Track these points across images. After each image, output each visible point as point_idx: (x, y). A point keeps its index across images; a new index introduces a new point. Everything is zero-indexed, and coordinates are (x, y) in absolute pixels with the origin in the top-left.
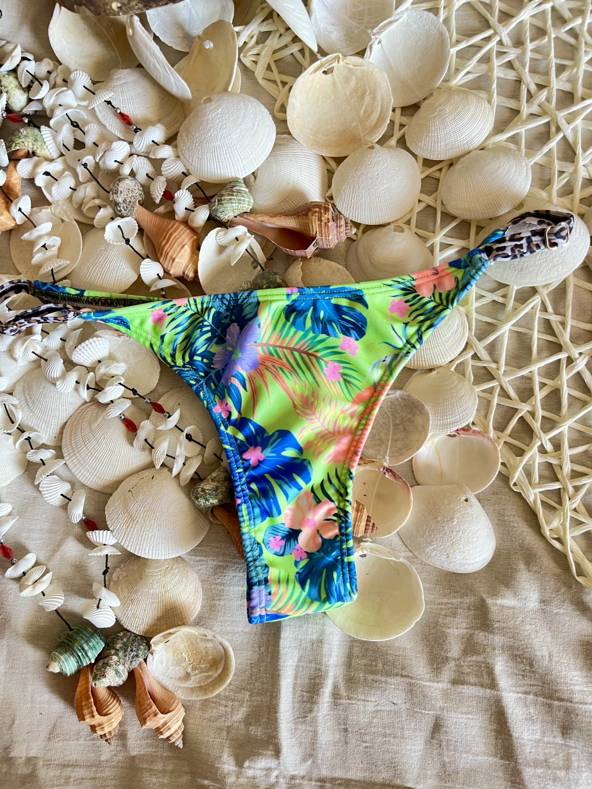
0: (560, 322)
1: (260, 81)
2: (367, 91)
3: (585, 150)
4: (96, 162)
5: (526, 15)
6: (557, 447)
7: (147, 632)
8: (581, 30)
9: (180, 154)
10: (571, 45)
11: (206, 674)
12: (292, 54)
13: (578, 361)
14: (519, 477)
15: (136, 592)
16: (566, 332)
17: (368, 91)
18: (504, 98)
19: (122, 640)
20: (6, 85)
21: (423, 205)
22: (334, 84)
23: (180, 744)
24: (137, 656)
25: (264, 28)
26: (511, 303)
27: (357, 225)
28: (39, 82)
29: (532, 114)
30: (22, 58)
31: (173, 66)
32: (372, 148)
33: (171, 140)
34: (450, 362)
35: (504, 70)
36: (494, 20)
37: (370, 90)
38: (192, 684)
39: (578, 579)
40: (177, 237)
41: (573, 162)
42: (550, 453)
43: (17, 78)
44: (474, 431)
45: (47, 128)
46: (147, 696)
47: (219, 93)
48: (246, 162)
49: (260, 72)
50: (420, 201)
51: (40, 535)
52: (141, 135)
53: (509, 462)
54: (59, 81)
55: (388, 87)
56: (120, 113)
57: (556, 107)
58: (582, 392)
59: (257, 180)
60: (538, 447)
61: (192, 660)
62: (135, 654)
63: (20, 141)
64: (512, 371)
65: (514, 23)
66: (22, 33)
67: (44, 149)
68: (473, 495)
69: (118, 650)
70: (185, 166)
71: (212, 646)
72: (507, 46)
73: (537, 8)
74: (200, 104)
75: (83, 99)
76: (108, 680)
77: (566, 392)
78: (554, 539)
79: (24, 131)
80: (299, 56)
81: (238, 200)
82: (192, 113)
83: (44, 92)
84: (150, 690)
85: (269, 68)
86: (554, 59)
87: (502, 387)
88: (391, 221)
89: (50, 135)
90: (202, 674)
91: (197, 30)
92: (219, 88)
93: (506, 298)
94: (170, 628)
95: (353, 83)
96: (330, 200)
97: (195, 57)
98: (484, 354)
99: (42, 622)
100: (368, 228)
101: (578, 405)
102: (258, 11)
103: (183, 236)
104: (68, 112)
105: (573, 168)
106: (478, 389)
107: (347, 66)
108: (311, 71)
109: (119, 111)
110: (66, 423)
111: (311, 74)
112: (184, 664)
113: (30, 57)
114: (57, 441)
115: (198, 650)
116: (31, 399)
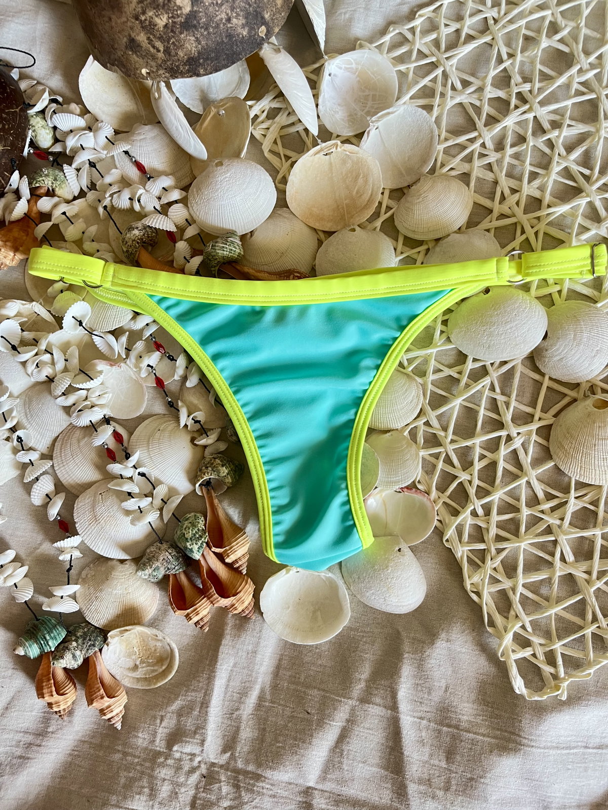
0: (505, 402)
1: (267, 154)
2: (360, 174)
5: (510, 121)
6: (487, 512)
7: (106, 626)
8: (557, 142)
10: (546, 154)
11: (152, 668)
12: (298, 131)
13: (516, 439)
15: (101, 590)
16: (508, 412)
17: (362, 175)
18: (479, 196)
19: (83, 629)
22: (331, 164)
23: (119, 726)
24: (94, 645)
25: (275, 105)
29: (502, 214)
32: (354, 230)
34: (404, 427)
35: (483, 171)
36: (480, 124)
37: (364, 174)
38: (137, 675)
42: (481, 517)
46: (97, 681)
47: (230, 158)
49: (267, 144)
52: (153, 182)
53: (444, 519)
55: (379, 174)
57: (524, 210)
58: (515, 467)
59: (252, 239)
60: (471, 510)
61: (141, 655)
62: (93, 643)
64: (457, 440)
65: (498, 128)
68: (406, 546)
69: (78, 637)
71: (161, 645)
72: (489, 149)
73: (520, 116)
74: (213, 166)
76: (65, 662)
77: (501, 465)
79: (46, 171)
80: (303, 134)
81: (230, 249)
84: (101, 677)
85: (275, 142)
86: (528, 166)
87: (447, 454)
89: (72, 173)
90: (148, 668)
93: (461, 374)
94: (127, 625)
95: (349, 165)
98: (435, 423)
102: (270, 89)
106: (426, 453)
107: (344, 152)
108: (311, 154)
109: (135, 160)
110: (58, 436)
111: (311, 156)
112: (134, 657)
114: (49, 451)
115: (148, 647)
116: (30, 412)
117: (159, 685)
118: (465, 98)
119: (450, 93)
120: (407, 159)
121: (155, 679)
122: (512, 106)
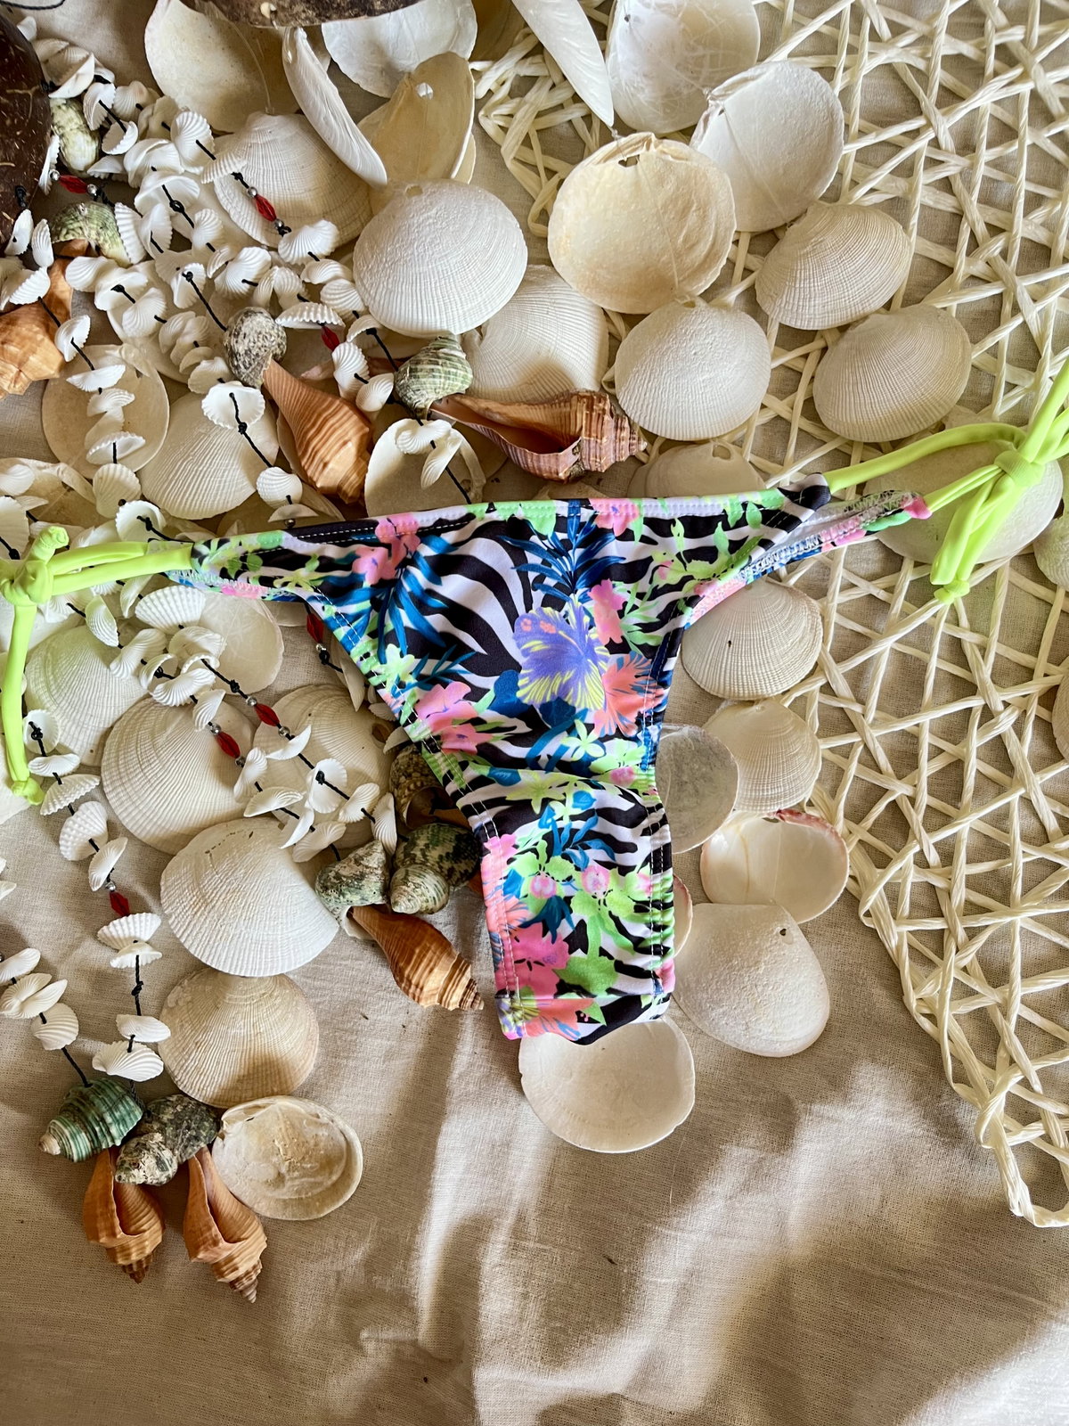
0: (978, 646)
1: (509, 164)
2: (693, 203)
3: (1056, 351)
4: (207, 278)
5: (985, 99)
6: (948, 856)
7: (218, 1099)
9: (356, 277)
10: (1058, 162)
11: (312, 1180)
12: (570, 121)
13: (1002, 716)
14: (875, 903)
15: (206, 1030)
16: (986, 665)
17: (695, 205)
18: (928, 243)
19: (175, 1108)
20: (62, 123)
21: (768, 416)
22: (637, 184)
23: (252, 1294)
24: (197, 1138)
25: (528, 70)
26: (899, 603)
27: (651, 437)
28: (121, 125)
29: (973, 277)
30: (95, 76)
31: (356, 122)
32: (692, 305)
33: (341, 252)
34: (784, 693)
35: (935, 193)
36: (929, 101)
37: (699, 202)
38: (285, 1194)
39: (955, 1086)
40: (337, 425)
41: (1034, 370)
42: (935, 867)
43: (81, 113)
44: (809, 817)
45: (127, 209)
46: (205, 1210)
47: (435, 180)
48: (469, 305)
49: (510, 147)
50: (763, 406)
51: (49, 918)
52: (291, 241)
53: (862, 874)
54: (155, 125)
55: (731, 202)
56: (257, 196)
57: (1017, 269)
58: (999, 769)
59: (484, 342)
60: (915, 855)
61: (290, 1155)
62: (194, 1133)
63: (76, 225)
64: (886, 720)
65: (963, 110)
66: (99, 32)
67: (117, 244)
68: (796, 924)
69: (165, 1124)
70: (363, 300)
71: (326, 1134)
72: (946, 151)
73: (1005, 89)
74: (401, 195)
75: (195, 164)
76: (142, 1173)
77: (973, 766)
78: (924, 1015)
79: (84, 209)
80: (581, 127)
81: (445, 373)
82: (385, 211)
83: (128, 142)
84: (212, 1201)
85: (527, 142)
86: (1024, 181)
87: (865, 746)
88: (711, 436)
89: (129, 221)
90: (305, 1179)
91: (410, 60)
92: (436, 170)
93: (892, 593)
94: (258, 1098)
95: (670, 187)
96: (609, 387)
97: (400, 109)
98: (842, 687)
99: (39, 1069)
100: (670, 444)
101: (992, 790)
102: (517, 38)
103: (346, 425)
104: (166, 182)
105: (1033, 381)
106: (824, 745)
107: (663, 157)
108: (598, 159)
109: (254, 194)
110: (112, 727)
111: (599, 163)
112: (275, 1159)
113: (109, 76)
114: (95, 759)
115: (302, 1139)
116: (56, 681)
117: (327, 1212)
118: (898, 54)
119: (867, 45)
120: (781, 171)
121: (318, 1200)
122: (989, 70)
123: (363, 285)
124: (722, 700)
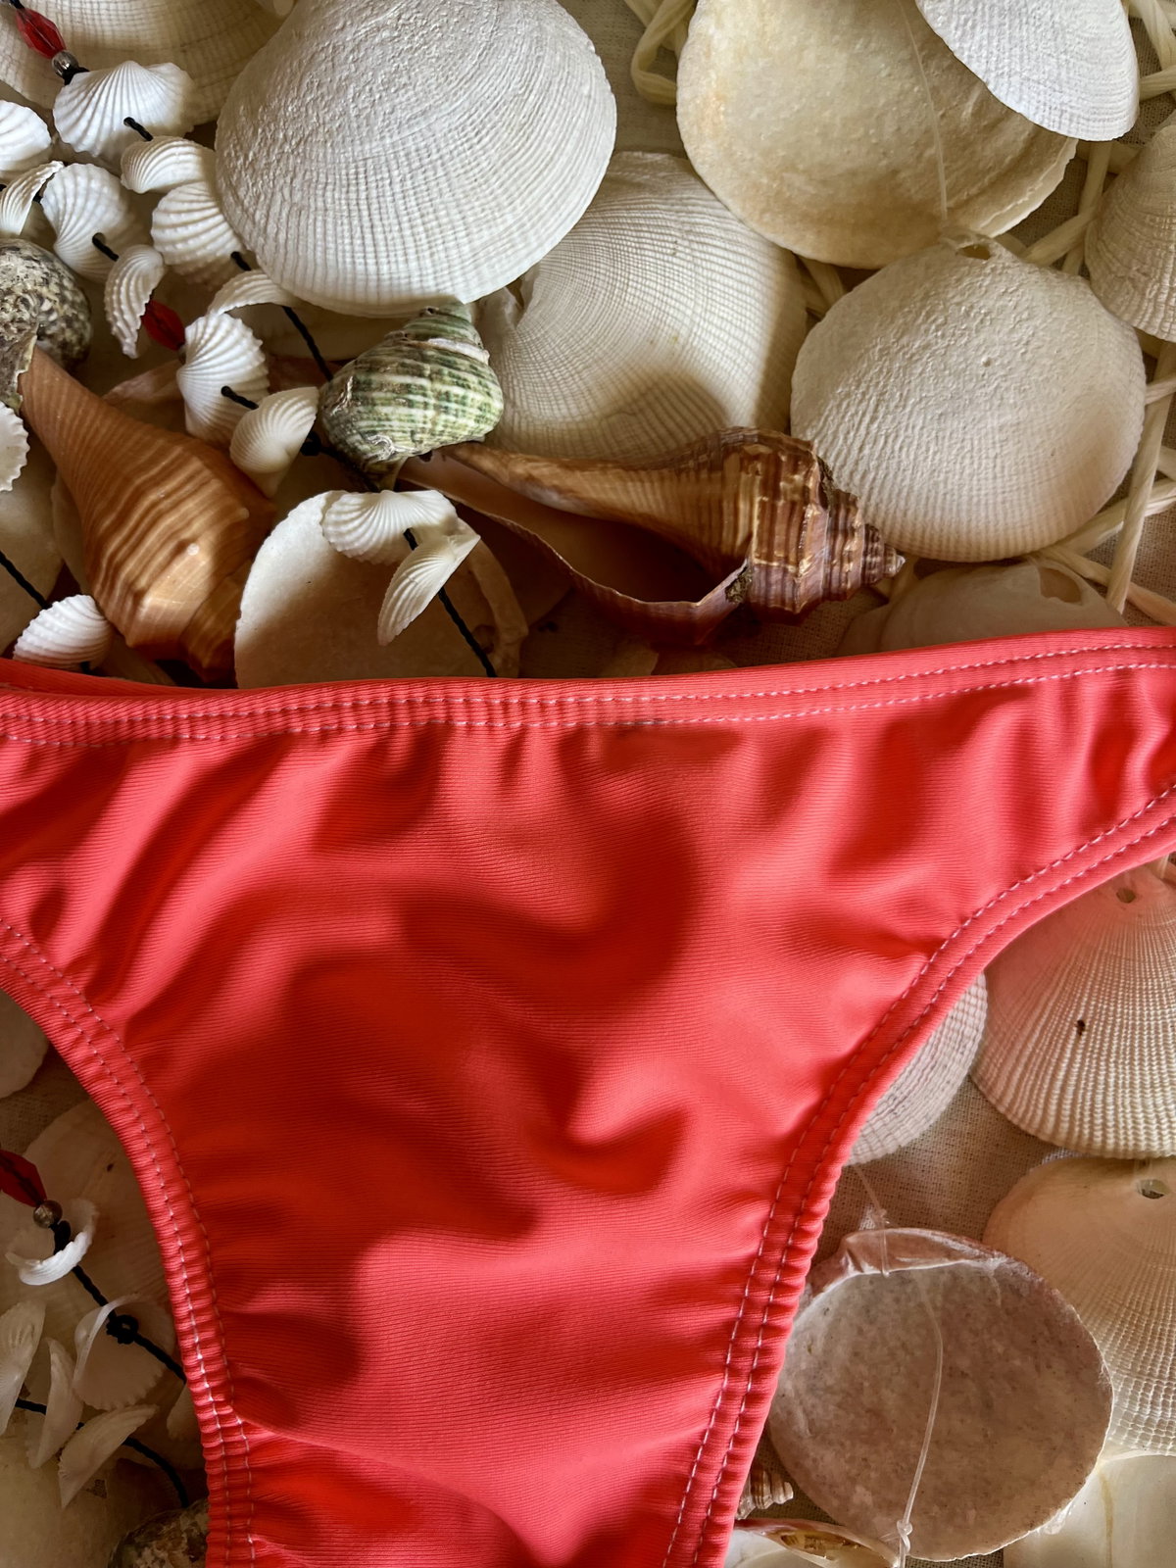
32: (984, 252)
40: (163, 507)
48: (486, 236)
52: (86, 91)
70: (239, 236)
103: (192, 503)
123: (239, 202)
124: (1050, 1147)
